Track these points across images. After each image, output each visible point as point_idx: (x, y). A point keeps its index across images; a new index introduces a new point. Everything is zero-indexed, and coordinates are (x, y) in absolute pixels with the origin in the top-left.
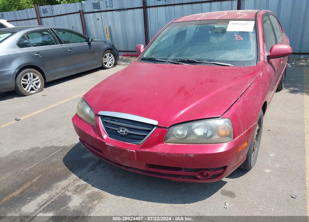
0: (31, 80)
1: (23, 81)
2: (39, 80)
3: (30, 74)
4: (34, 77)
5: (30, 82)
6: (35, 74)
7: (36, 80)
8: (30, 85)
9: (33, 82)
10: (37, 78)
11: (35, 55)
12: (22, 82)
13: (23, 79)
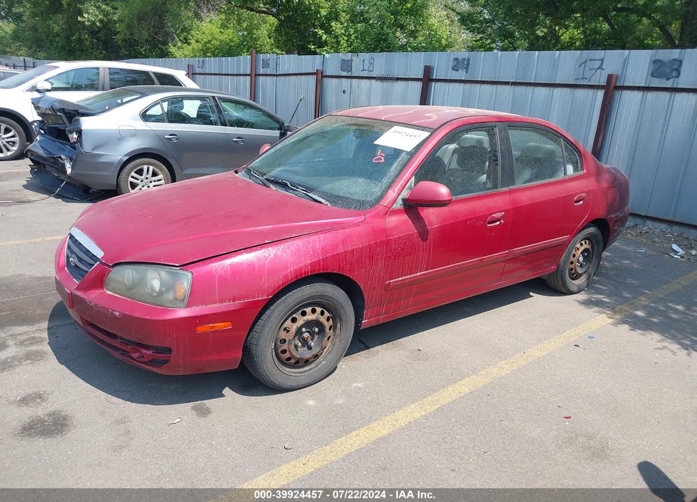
0: (147, 178)
1: (132, 177)
2: (163, 181)
3: (148, 168)
4: (154, 174)
5: (145, 181)
6: (156, 170)
7: (158, 181)
8: (143, 186)
9: (151, 182)
10: (161, 176)
11: (166, 137)
12: (131, 179)
13: (133, 174)
